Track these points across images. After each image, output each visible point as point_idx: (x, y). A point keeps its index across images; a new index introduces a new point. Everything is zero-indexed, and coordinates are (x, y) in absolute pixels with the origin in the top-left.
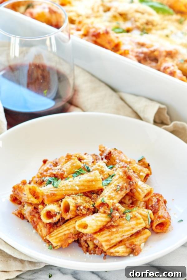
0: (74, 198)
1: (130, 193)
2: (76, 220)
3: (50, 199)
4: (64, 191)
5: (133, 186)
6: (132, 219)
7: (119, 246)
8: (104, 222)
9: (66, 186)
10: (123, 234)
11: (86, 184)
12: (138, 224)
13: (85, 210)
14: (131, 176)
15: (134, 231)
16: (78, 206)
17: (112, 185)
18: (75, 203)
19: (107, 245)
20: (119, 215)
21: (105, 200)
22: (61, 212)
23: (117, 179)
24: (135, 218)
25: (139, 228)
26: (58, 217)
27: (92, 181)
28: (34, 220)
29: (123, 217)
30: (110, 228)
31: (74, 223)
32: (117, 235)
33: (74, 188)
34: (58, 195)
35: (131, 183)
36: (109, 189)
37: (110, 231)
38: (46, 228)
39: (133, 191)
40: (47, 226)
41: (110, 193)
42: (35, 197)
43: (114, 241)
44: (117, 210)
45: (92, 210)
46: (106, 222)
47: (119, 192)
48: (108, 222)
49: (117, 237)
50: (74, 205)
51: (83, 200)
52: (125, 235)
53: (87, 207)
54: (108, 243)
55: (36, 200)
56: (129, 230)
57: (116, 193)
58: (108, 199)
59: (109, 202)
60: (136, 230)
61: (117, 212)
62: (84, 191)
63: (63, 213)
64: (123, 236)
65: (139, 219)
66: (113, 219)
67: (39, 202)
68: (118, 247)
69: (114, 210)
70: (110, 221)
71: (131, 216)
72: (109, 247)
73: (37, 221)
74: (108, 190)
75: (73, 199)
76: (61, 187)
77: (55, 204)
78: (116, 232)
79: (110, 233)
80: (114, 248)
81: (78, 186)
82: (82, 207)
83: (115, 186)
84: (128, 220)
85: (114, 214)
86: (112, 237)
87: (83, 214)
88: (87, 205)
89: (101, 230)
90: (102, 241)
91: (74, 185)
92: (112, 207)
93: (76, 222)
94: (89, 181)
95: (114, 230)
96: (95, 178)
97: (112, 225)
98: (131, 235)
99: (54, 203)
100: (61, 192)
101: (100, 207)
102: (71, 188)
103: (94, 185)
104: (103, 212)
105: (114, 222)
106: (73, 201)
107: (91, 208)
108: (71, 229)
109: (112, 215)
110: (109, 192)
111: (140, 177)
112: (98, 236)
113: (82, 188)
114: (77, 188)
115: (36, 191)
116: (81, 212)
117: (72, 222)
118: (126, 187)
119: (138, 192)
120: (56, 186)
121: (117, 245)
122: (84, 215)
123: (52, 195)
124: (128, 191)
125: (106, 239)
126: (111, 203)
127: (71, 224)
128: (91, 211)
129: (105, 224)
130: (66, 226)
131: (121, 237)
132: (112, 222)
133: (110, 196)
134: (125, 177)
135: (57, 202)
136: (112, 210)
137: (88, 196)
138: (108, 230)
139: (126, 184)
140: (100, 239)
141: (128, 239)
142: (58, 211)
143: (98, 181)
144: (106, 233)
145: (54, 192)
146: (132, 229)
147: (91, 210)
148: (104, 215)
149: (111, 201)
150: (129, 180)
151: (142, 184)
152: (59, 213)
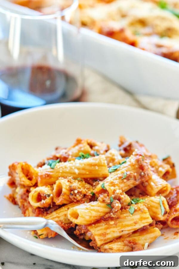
0: (70, 180)
1: (141, 185)
2: (68, 207)
3: (44, 181)
4: (61, 173)
5: (145, 178)
6: (136, 213)
7: (116, 242)
8: (101, 212)
9: (64, 168)
10: (122, 228)
11: (88, 168)
12: (142, 219)
13: (80, 196)
14: (144, 166)
15: (138, 227)
16: (72, 189)
17: (119, 172)
18: (69, 186)
19: (101, 240)
20: (120, 205)
21: (105, 186)
22: (51, 195)
23: (127, 167)
24: (140, 212)
25: (143, 223)
26: (48, 200)
27: (95, 165)
28: (24, 205)
29: (127, 209)
30: (108, 220)
31: (66, 210)
32: (115, 229)
33: (72, 171)
34: (53, 177)
35: (143, 174)
36: (115, 176)
37: (107, 224)
38: (34, 213)
39: (145, 184)
40: (35, 211)
41: (113, 180)
42: (28, 177)
43: (110, 236)
44: (119, 199)
45: (89, 197)
46: (103, 212)
47: (125, 181)
48: (107, 213)
49: (114, 232)
50: (68, 188)
51: (82, 185)
52: (125, 231)
53: (83, 193)
54: (102, 238)
55: (28, 181)
56: (131, 225)
57: (122, 181)
58: (109, 186)
59: (110, 188)
60: (140, 225)
61: (118, 201)
62: (86, 176)
63: (55, 196)
64: (122, 231)
65: (145, 213)
66: (112, 210)
67: (32, 184)
68: (114, 243)
69: (115, 200)
70: (110, 213)
71: (136, 208)
72: (103, 242)
73: (27, 206)
74: (112, 176)
75: (68, 181)
76: (59, 169)
77: (47, 187)
78: (114, 226)
79: (106, 226)
80: (109, 244)
81: (78, 169)
82: (76, 192)
83: (121, 173)
84: (131, 212)
85: (114, 204)
86: (108, 231)
87: (77, 199)
88: (84, 191)
89: (97, 222)
90: (96, 235)
91: (73, 168)
92: (113, 196)
93: (68, 209)
94: (91, 165)
95: (112, 223)
96: (98, 162)
97: (111, 217)
98: (133, 231)
99: (47, 185)
100: (57, 174)
101: (100, 195)
102: (69, 170)
103: (97, 171)
104: (102, 200)
105: (114, 214)
106: (68, 184)
107: (87, 194)
108: (61, 216)
109: (112, 205)
110: (113, 178)
111: (157, 172)
112: (93, 228)
113: (84, 172)
114: (77, 171)
115: (30, 171)
116: (75, 197)
117: (64, 209)
118: (135, 177)
119: (151, 187)
120: (53, 167)
121: (114, 241)
122: (78, 202)
123: (46, 176)
124: (137, 183)
125: (100, 232)
126: (111, 190)
127: (63, 211)
128: (87, 199)
129: (102, 214)
130: (57, 213)
131: (120, 232)
132: (112, 214)
133: (112, 183)
134: (137, 166)
135: (51, 185)
136: (112, 199)
137: (89, 183)
138: (105, 222)
139: (136, 174)
140: (94, 232)
141: (129, 236)
142: (49, 194)
143: (102, 166)
144: (102, 226)
145: (49, 173)
146: (134, 224)
147: (87, 197)
148: (103, 205)
149: (112, 188)
150: (141, 170)
151: (157, 179)
152: (49, 196)
